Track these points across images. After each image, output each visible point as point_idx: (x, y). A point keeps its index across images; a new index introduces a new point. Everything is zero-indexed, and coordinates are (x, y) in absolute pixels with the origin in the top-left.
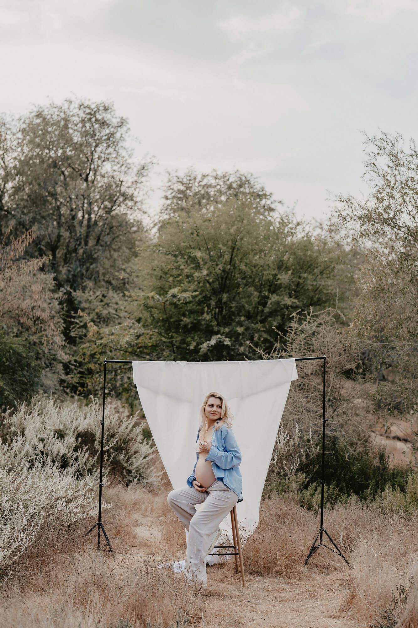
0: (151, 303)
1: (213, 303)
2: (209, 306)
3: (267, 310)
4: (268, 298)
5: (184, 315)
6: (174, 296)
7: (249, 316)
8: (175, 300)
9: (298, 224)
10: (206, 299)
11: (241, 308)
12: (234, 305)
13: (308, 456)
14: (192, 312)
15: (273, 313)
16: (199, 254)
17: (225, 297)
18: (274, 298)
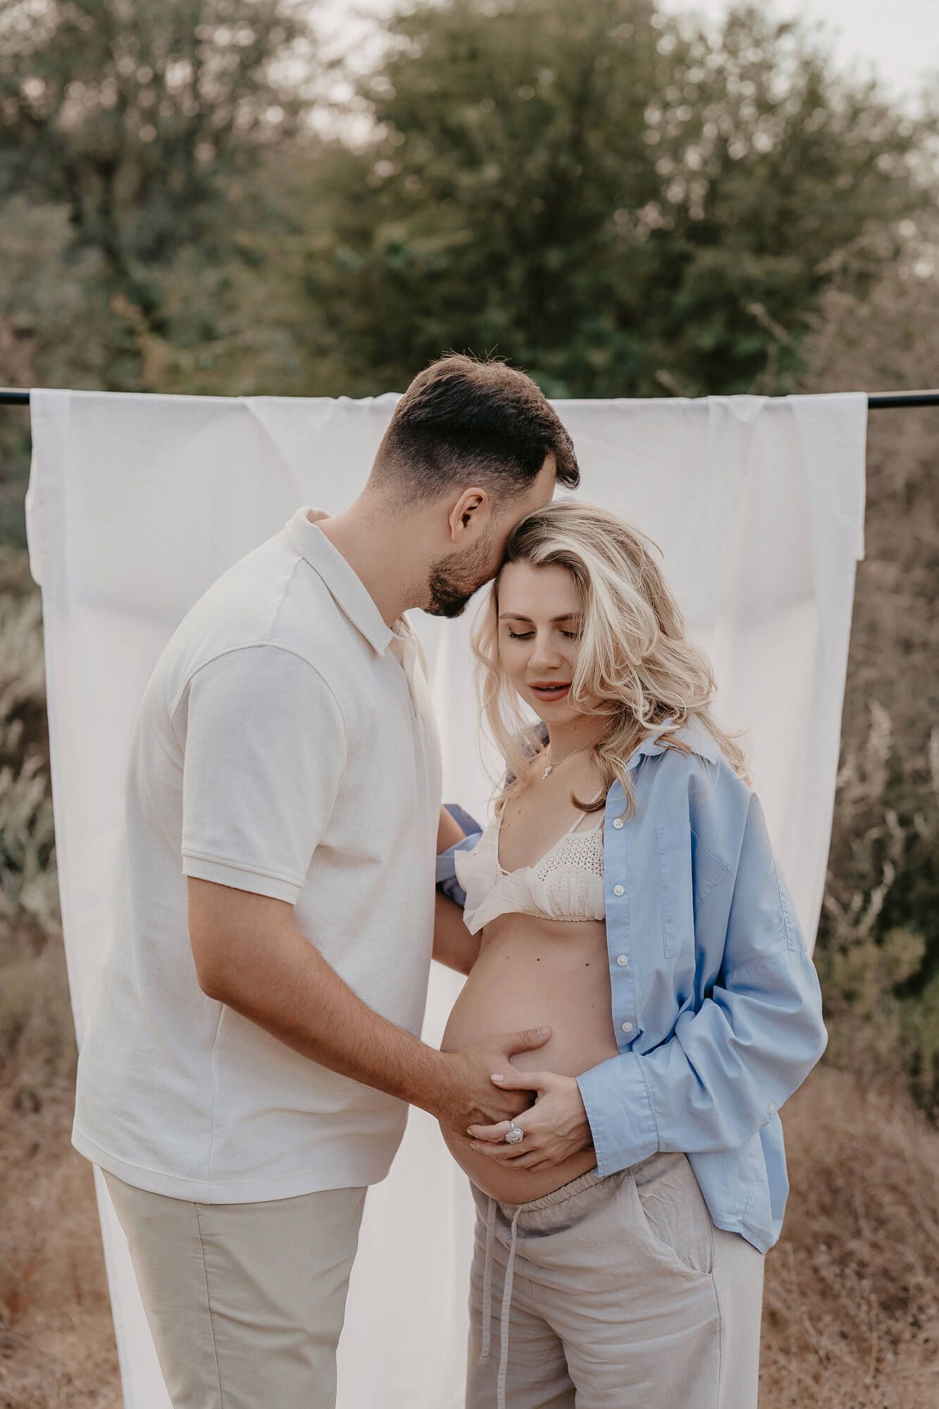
0: (325, 274)
1: (516, 274)
2: (503, 284)
3: (683, 299)
4: (686, 258)
5: (427, 312)
6: (394, 249)
7: (627, 321)
8: (397, 263)
9: (784, 29)
10: (496, 263)
11: (603, 294)
12: (581, 280)
13: (912, 840)
14: (451, 305)
15: (701, 311)
16: (472, 116)
17: (554, 258)
18: (707, 258)
